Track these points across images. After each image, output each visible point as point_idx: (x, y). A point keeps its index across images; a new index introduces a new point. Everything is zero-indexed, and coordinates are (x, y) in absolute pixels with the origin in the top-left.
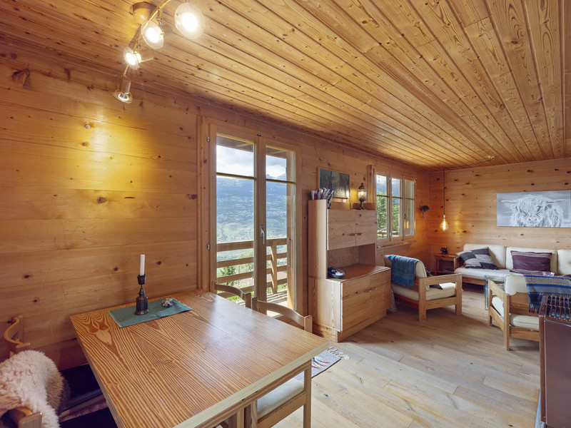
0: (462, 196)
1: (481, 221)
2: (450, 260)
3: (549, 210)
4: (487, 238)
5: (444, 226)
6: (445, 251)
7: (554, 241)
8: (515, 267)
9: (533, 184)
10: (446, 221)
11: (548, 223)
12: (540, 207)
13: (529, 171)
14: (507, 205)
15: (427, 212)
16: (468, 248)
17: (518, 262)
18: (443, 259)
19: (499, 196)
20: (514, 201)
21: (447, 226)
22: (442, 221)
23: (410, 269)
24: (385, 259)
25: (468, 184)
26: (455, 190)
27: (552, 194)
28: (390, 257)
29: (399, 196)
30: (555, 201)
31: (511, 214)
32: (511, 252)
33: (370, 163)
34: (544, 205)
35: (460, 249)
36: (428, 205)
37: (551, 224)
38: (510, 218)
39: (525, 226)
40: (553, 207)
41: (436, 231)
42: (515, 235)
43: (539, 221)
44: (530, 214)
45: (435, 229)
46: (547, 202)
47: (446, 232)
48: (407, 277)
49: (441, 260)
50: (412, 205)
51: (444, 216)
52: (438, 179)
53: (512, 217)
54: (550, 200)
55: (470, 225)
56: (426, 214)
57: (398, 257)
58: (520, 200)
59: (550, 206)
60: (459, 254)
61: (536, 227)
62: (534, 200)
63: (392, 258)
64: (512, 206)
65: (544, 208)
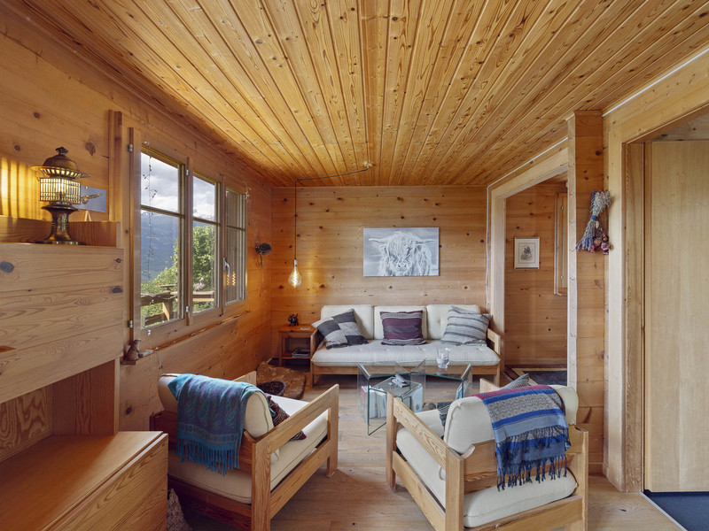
0: (320, 230)
1: (345, 270)
2: (306, 335)
3: (418, 252)
4: (351, 295)
5: (295, 279)
6: (294, 321)
7: (422, 294)
8: (387, 336)
9: (403, 218)
10: (299, 270)
11: (417, 270)
12: (410, 249)
13: (399, 199)
14: (375, 244)
15: (267, 255)
16: (328, 313)
17: (390, 329)
18: (293, 335)
19: (366, 231)
20: (383, 240)
21: (298, 280)
22: (292, 270)
23: (229, 418)
24: (160, 389)
25: (328, 211)
26: (309, 220)
27: (422, 231)
28: (173, 385)
29: (213, 220)
30: (424, 241)
31: (379, 259)
32: (381, 313)
33: (117, 108)
34: (414, 246)
35: (316, 315)
36: (270, 244)
37: (421, 273)
38: (379, 264)
39: (394, 276)
40: (423, 249)
41: (281, 287)
42: (383, 289)
43: (408, 268)
44: (399, 258)
45: (279, 284)
46: (417, 243)
47: (297, 289)
48: (221, 443)
49: (290, 337)
50: (241, 238)
51: (295, 263)
52: (285, 200)
53: (381, 262)
54: (420, 240)
55: (330, 276)
56: (266, 258)
57: (199, 379)
58: (390, 239)
59: (419, 248)
60: (316, 325)
61: (406, 276)
62: (403, 239)
63: (179, 388)
64: (380, 248)
65: (413, 250)
